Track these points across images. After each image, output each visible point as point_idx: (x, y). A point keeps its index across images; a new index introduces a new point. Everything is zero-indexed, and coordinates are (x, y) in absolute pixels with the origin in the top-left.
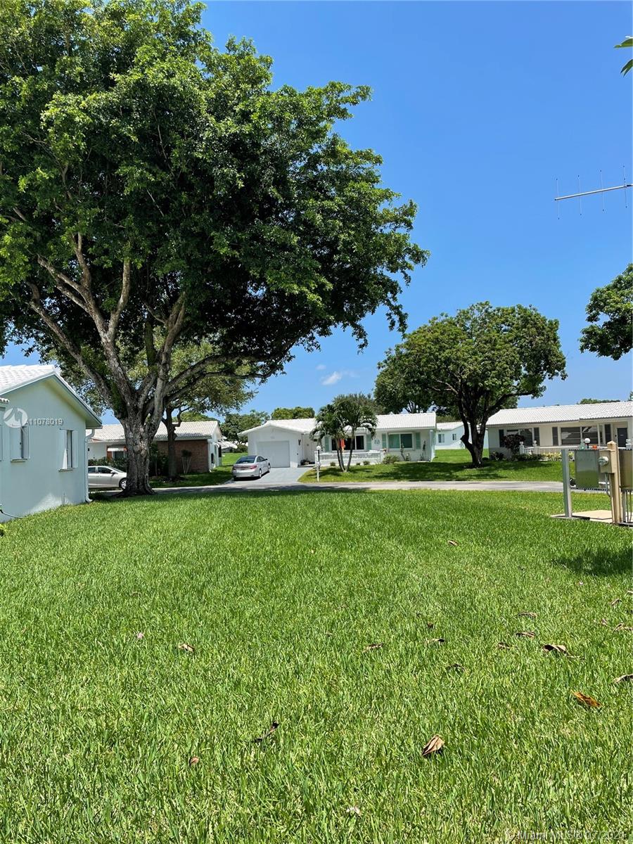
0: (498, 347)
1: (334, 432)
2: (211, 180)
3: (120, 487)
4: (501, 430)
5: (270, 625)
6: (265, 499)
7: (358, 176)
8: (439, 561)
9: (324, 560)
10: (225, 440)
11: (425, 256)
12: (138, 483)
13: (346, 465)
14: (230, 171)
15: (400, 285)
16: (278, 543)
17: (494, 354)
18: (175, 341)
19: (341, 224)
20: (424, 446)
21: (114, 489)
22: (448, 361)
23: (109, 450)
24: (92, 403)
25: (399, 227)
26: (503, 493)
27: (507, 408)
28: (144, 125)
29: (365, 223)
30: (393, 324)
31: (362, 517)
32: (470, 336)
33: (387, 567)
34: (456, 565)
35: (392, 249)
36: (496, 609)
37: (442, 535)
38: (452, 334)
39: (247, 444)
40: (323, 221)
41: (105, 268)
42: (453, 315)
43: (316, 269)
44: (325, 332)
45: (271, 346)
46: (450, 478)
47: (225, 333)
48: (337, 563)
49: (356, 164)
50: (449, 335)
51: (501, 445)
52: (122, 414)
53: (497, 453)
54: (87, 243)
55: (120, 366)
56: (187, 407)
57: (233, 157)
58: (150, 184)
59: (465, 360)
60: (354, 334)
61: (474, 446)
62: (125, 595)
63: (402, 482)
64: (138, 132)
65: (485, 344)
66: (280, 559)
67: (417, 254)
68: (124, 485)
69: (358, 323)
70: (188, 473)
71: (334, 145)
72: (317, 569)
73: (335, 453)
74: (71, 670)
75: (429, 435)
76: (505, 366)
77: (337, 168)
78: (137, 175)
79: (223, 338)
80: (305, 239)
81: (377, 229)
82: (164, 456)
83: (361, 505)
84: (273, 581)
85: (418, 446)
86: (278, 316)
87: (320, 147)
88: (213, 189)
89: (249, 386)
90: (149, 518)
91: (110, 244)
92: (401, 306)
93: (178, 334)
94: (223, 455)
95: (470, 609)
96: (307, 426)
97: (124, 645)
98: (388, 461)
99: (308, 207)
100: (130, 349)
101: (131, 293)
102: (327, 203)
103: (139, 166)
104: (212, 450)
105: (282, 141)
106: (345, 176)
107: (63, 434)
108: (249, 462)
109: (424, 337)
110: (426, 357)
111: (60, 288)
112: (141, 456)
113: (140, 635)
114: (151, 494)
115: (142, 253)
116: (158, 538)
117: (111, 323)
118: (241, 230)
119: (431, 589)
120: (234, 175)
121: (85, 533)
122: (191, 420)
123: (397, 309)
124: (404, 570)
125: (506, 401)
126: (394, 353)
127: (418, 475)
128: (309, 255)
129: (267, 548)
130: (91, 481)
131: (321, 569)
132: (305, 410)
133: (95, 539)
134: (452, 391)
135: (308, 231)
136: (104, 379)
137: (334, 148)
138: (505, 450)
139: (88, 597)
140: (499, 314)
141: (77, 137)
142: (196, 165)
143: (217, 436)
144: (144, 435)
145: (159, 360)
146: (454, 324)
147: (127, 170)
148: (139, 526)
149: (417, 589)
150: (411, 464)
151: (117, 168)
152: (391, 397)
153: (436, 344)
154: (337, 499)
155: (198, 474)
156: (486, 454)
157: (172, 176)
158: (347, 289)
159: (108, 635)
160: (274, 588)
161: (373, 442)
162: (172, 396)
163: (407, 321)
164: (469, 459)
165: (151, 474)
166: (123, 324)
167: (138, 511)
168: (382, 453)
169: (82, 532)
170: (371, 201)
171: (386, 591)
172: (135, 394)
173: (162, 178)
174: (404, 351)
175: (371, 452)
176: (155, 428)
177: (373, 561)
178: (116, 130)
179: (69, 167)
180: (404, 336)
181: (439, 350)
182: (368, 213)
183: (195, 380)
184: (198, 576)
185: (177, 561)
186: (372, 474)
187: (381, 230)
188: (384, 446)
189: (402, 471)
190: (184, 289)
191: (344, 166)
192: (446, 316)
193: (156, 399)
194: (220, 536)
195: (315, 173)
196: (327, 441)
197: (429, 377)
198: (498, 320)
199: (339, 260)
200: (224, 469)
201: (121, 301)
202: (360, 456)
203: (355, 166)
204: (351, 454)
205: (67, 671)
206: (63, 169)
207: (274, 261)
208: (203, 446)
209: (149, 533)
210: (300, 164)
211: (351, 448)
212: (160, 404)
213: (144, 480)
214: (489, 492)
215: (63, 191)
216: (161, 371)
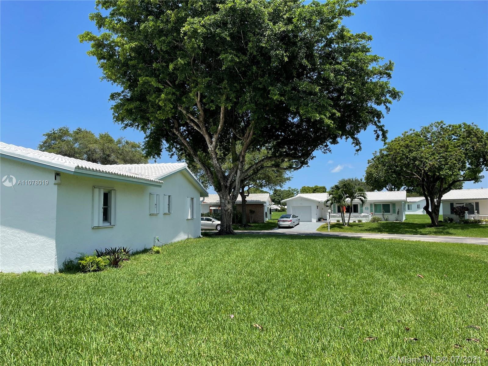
0: (449, 150)
1: (339, 202)
2: (270, 58)
3: (216, 229)
4: (451, 203)
5: (305, 318)
6: (297, 241)
7: (357, 49)
8: (412, 287)
9: (336, 282)
10: (273, 204)
11: (400, 94)
12: (226, 228)
13: (346, 222)
14: (280, 52)
15: (383, 113)
16: (307, 268)
17: (447, 155)
18: (248, 148)
19: (346, 78)
20: (398, 212)
21: (213, 230)
22: (415, 159)
23: (211, 208)
24: (202, 183)
25: (383, 77)
26: (454, 244)
27: (456, 189)
28: (234, 31)
29: (361, 76)
30: (378, 136)
31: (359, 256)
32: (430, 143)
33: (377, 288)
34: (423, 291)
35: (378, 91)
36: (452, 322)
37: (412, 271)
38: (418, 142)
39: (286, 207)
40: (335, 77)
41: (212, 110)
42: (418, 130)
43: (330, 105)
44: (334, 142)
45: (302, 150)
46: (416, 233)
47: (275, 143)
48: (345, 282)
49: (356, 42)
50: (415, 143)
51: (452, 213)
52: (218, 189)
53: (449, 218)
54: (203, 97)
55: (218, 163)
56: (252, 185)
57: (282, 44)
58: (236, 63)
59: (427, 159)
60: (353, 143)
61: (433, 213)
62: (223, 292)
63: (383, 234)
64: (231, 35)
65: (441, 148)
66: (309, 278)
67: (395, 94)
68: (219, 228)
69: (356, 136)
70: (253, 223)
71: (342, 32)
72: (332, 286)
73: (340, 214)
74: (197, 332)
75: (401, 205)
76: (455, 162)
77: (344, 45)
78: (229, 59)
79: (274, 146)
80: (323, 88)
81: (368, 79)
82: (240, 213)
83: (357, 248)
84: (305, 291)
85: (394, 212)
86: (306, 133)
87: (333, 34)
88: (271, 63)
89: (288, 174)
90: (233, 248)
91: (214, 97)
92: (383, 126)
93: (250, 145)
94: (272, 213)
95: (434, 320)
96: (323, 197)
97: (224, 321)
98: (374, 220)
99: (326, 69)
100: (224, 153)
101: (225, 123)
102: (337, 67)
103: (230, 53)
104: (266, 210)
105: (311, 33)
106: (349, 50)
107: (189, 199)
108: (287, 218)
109: (399, 144)
110: (400, 156)
111: (188, 121)
112: (228, 213)
113: (232, 316)
114: (233, 234)
115: (231, 101)
116: (239, 260)
117: (214, 140)
118: (286, 85)
119: (407, 306)
120: (283, 54)
121: (200, 255)
122: (254, 193)
123: (381, 128)
124: (388, 291)
125: (455, 185)
126: (378, 154)
127: (394, 230)
128: (326, 97)
129: (301, 271)
130: (202, 225)
131: (334, 286)
132: (321, 188)
133: (206, 258)
134: (418, 178)
135: (326, 83)
136: (210, 170)
137: (342, 34)
138: (454, 216)
139: (203, 291)
140: (451, 129)
141: (199, 41)
142: (261, 50)
143: (269, 202)
144: (230, 201)
145: (239, 159)
146: (419, 136)
147: (224, 56)
148: (228, 253)
149: (398, 304)
150: (389, 223)
151: (219, 55)
152: (375, 181)
153: (406, 148)
154: (342, 243)
155: (258, 223)
156: (441, 218)
157: (248, 58)
158: (349, 116)
159: (215, 314)
160: (306, 296)
161: (364, 208)
162: (245, 179)
163: (387, 135)
164: (429, 221)
165: (233, 222)
166: (220, 140)
167: (227, 244)
168: (370, 216)
169: (198, 254)
170: (365, 63)
171: (377, 303)
172: (225, 178)
173: (242, 59)
174: (385, 153)
175: (363, 214)
176: (236, 198)
177: (367, 284)
178: (219, 35)
179: (194, 56)
180: (385, 144)
181: (409, 152)
182: (363, 70)
183: (258, 170)
184: (262, 284)
185: (250, 274)
186: (363, 228)
187: (371, 80)
188: (371, 211)
189: (384, 227)
190: (253, 120)
191: (348, 44)
192: (414, 131)
193: (237, 181)
194: (273, 261)
195: (330, 49)
196: (334, 207)
197: (402, 169)
198: (450, 133)
199: (344, 99)
200: (272, 221)
201: (220, 127)
202: (356, 217)
203: (355, 43)
204: (350, 216)
205: (195, 333)
206: (191, 58)
207: (305, 102)
208: (261, 208)
209: (233, 257)
210: (321, 45)
211: (350, 211)
212: (238, 184)
213: (229, 226)
214: (443, 244)
215: (191, 70)
216: (240, 165)
